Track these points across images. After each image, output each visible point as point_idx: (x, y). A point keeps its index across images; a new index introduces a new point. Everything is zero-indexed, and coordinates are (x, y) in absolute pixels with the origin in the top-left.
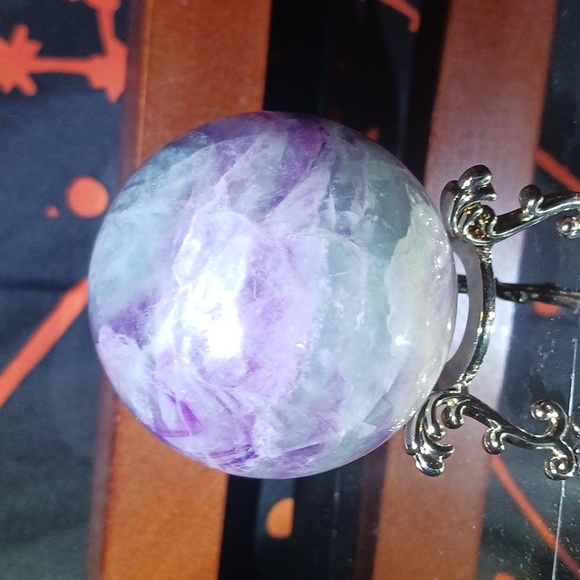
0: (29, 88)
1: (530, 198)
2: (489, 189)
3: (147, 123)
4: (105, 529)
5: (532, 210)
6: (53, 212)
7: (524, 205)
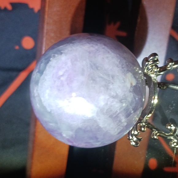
0: (9, 7)
1: (170, 62)
2: (157, 60)
3: (48, 23)
4: (33, 147)
5: (171, 66)
6: (17, 47)
7: (168, 64)
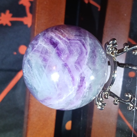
0: (9, 24)
2: (116, 44)
4: (27, 127)
5: (126, 48)
6: (15, 53)
7: (124, 47)
